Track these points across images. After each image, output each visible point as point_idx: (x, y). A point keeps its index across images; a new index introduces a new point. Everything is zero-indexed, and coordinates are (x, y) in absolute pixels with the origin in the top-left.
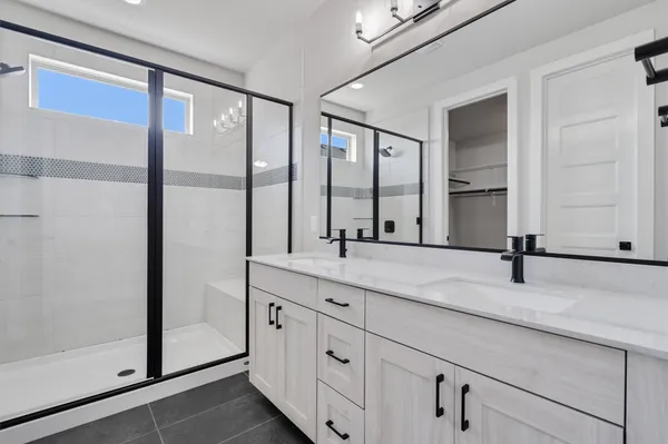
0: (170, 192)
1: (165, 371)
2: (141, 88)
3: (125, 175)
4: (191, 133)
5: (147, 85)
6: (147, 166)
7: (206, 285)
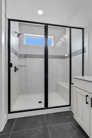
0: (50, 60)
1: (49, 106)
2: (43, 37)
3: (39, 57)
4: (53, 46)
5: (44, 36)
6: (44, 54)
7: (57, 83)
